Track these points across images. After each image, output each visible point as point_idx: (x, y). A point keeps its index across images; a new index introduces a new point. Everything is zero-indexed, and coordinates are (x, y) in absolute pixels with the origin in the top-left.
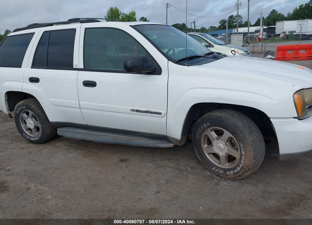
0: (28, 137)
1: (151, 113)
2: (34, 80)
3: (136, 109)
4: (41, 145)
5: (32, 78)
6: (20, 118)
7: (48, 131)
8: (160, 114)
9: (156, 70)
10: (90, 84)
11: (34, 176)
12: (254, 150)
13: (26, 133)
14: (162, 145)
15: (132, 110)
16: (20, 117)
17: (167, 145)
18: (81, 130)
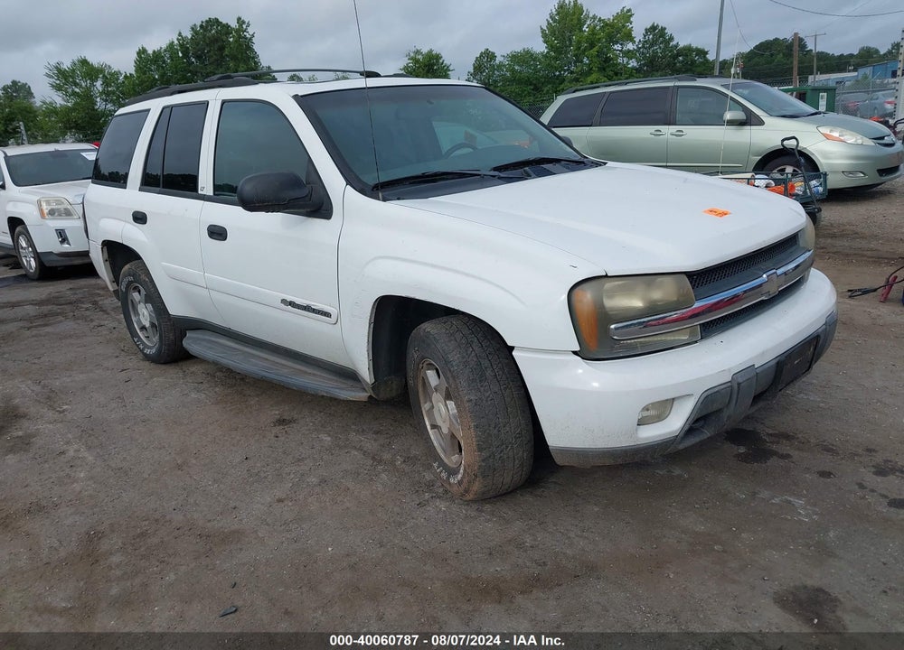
0: (141, 347)
1: (314, 311)
2: (140, 218)
3: (289, 298)
4: (160, 366)
5: (138, 212)
6: (130, 302)
7: (172, 337)
8: (328, 315)
9: (323, 208)
10: (217, 233)
11: (92, 430)
12: (477, 427)
13: (139, 337)
14: (342, 392)
15: (284, 301)
16: (130, 298)
17: (353, 394)
18: (228, 340)
